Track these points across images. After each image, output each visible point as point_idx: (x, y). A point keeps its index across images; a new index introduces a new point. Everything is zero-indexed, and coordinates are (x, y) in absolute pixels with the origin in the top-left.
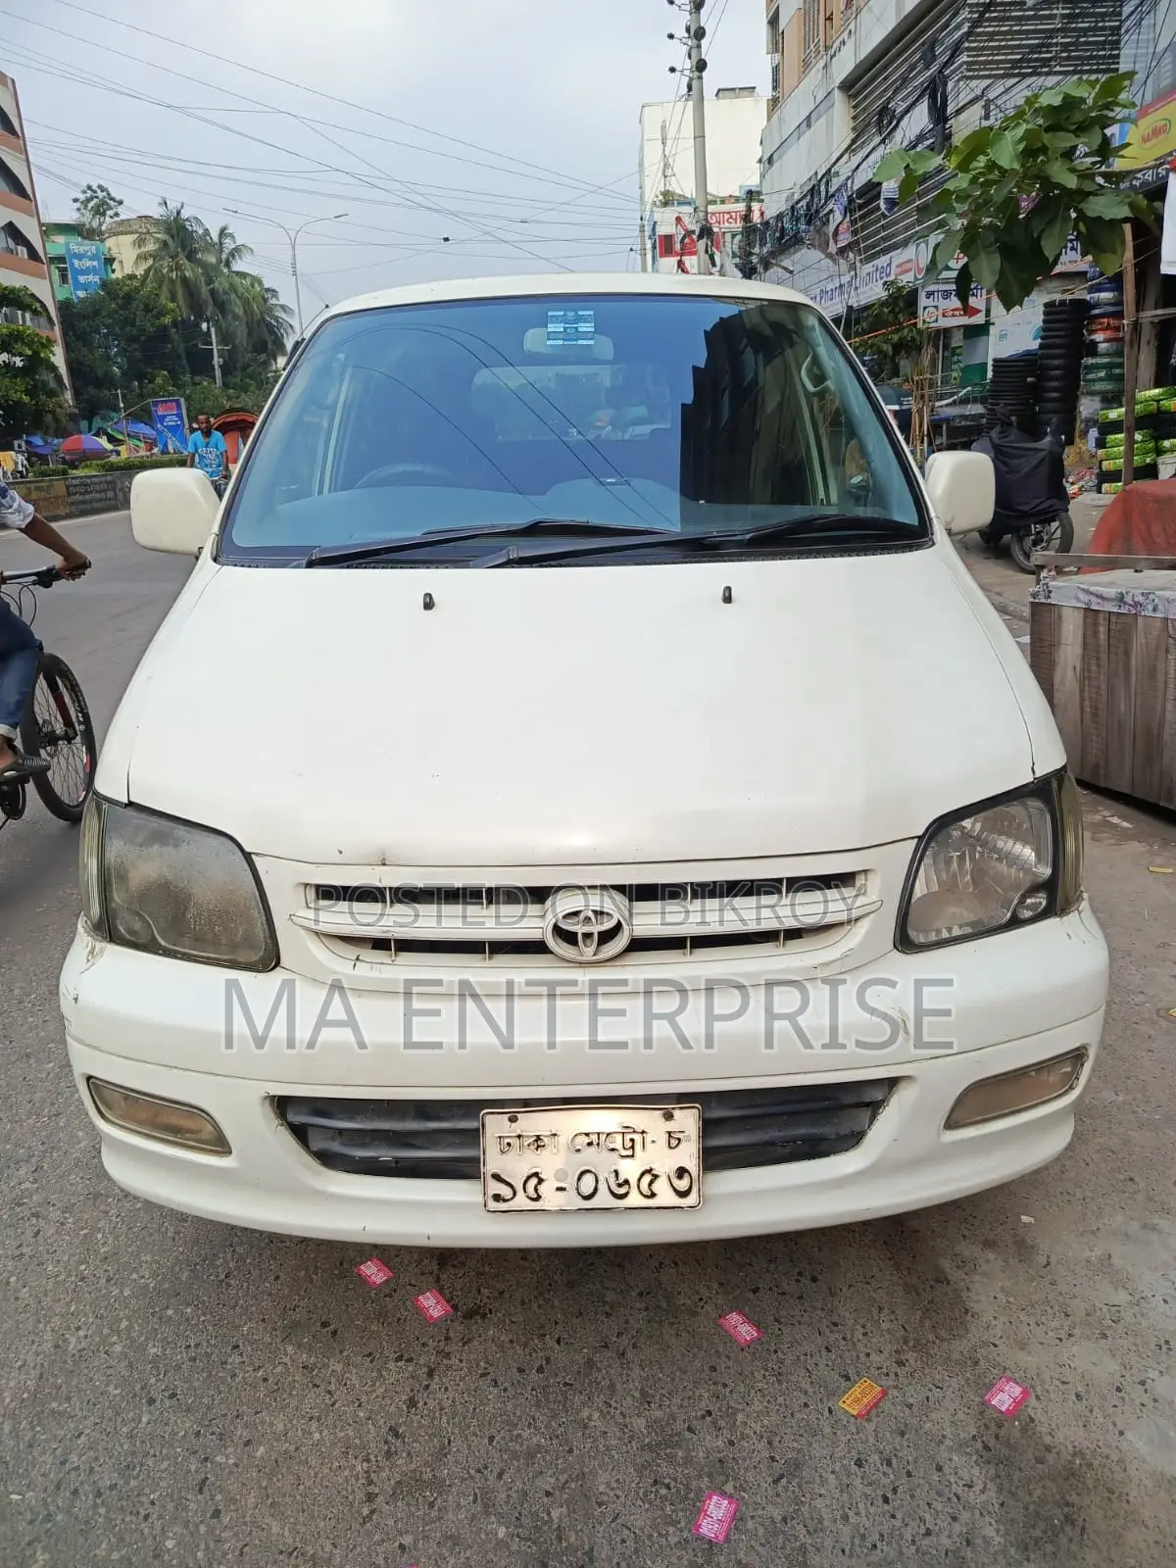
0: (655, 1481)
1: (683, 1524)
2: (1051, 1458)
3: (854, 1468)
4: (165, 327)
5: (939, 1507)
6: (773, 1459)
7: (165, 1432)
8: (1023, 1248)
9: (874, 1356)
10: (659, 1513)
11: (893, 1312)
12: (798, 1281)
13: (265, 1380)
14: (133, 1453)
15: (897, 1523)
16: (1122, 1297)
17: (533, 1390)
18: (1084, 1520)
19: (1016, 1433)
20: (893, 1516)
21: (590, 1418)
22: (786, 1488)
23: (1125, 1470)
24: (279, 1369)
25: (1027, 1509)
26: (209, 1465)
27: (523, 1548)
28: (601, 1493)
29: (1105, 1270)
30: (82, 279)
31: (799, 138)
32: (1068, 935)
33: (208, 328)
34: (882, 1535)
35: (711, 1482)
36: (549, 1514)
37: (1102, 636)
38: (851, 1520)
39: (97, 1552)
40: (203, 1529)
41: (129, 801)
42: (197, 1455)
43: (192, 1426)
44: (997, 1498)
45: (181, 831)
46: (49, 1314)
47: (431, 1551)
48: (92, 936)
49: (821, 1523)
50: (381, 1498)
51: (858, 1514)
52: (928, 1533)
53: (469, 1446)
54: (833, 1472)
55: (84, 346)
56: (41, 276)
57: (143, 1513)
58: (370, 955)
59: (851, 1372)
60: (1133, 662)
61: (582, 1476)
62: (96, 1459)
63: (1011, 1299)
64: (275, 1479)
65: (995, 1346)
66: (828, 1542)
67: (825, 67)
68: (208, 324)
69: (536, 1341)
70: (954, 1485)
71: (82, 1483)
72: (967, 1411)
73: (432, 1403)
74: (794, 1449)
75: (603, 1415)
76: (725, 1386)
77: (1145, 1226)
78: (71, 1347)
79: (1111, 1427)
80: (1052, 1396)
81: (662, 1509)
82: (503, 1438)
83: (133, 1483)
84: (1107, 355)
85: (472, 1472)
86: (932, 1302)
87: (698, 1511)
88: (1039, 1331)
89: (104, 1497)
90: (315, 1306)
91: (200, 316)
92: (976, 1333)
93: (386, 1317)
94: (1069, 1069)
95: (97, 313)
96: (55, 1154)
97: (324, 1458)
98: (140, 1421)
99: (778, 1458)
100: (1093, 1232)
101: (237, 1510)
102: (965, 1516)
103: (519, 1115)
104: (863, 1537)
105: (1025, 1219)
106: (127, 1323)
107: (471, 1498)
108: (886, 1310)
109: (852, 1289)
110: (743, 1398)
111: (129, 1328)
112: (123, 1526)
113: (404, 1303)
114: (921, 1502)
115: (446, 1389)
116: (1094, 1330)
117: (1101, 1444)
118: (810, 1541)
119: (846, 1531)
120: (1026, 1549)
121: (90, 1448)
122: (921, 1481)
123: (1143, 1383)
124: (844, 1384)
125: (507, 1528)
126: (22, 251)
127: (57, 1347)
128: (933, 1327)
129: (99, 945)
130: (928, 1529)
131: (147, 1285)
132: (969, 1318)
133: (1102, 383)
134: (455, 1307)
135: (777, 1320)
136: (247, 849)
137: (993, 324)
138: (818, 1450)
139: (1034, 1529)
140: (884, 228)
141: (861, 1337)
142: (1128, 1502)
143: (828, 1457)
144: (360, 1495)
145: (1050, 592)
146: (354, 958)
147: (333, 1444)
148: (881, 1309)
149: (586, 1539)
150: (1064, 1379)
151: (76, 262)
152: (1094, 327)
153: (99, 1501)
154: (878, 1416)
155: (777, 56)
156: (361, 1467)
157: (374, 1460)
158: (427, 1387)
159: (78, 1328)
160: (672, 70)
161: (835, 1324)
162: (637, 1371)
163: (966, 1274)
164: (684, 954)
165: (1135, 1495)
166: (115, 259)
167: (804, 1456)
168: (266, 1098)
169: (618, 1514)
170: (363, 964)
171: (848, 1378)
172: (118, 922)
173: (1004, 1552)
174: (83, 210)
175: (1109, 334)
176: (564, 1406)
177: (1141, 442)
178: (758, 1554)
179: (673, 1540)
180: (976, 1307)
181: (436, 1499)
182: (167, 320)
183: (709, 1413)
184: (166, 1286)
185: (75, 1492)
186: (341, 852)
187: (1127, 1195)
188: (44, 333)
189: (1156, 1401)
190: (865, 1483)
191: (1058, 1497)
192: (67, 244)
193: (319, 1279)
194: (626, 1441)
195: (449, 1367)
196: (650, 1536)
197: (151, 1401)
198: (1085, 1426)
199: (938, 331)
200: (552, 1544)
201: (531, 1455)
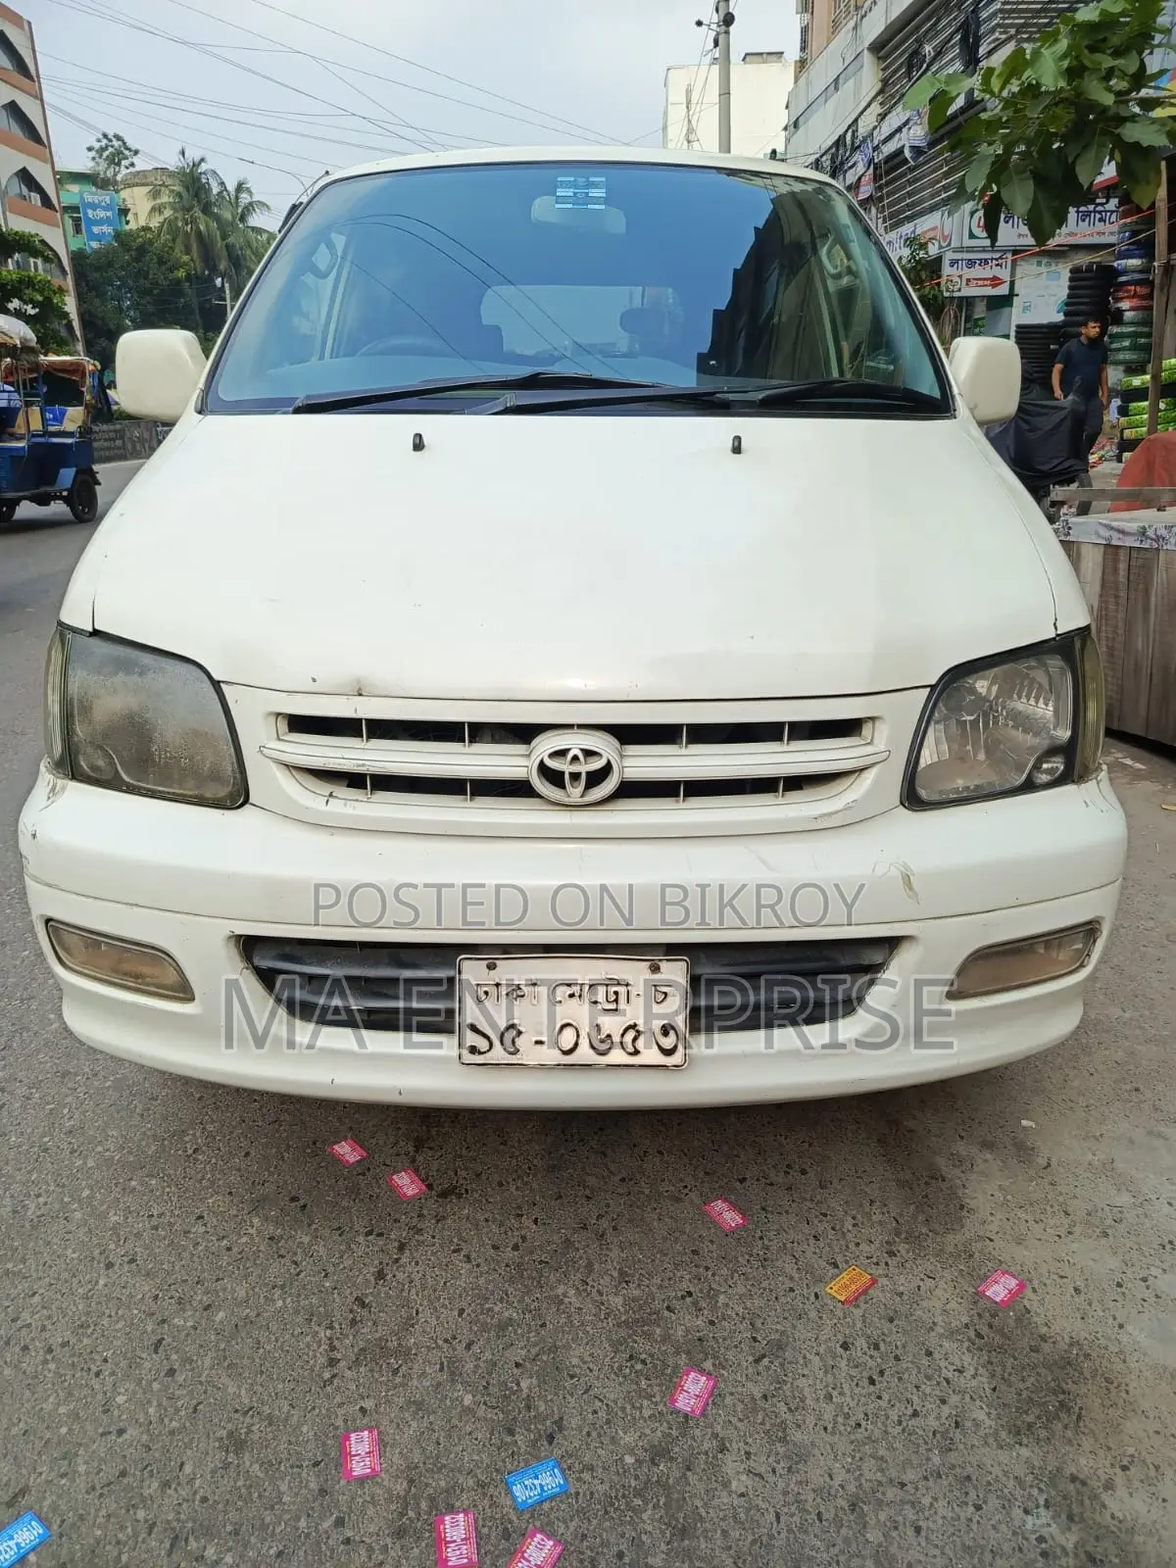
0: (631, 1357)
1: (658, 1399)
2: (1046, 1347)
3: (840, 1350)
4: (178, 282)
5: (928, 1390)
6: (755, 1339)
7: (122, 1294)
8: (1023, 1151)
9: (864, 1247)
10: (634, 1387)
11: (885, 1205)
12: (787, 1173)
13: (229, 1249)
14: (88, 1313)
15: (883, 1404)
16: (1125, 1199)
17: (507, 1266)
18: (1081, 1408)
19: (1012, 1322)
20: (880, 1398)
21: (565, 1295)
22: (768, 1368)
23: (1124, 1361)
24: (244, 1239)
25: (1020, 1395)
26: (166, 1326)
27: (489, 1416)
28: (573, 1366)
29: (1109, 1174)
30: (96, 230)
31: (826, 101)
32: (1085, 802)
33: (223, 284)
34: (866, 1415)
35: (690, 1360)
36: (518, 1384)
37: (1122, 573)
38: (834, 1399)
39: (44, 1406)
40: (156, 1386)
41: (94, 629)
42: (155, 1317)
43: (150, 1290)
44: (989, 1383)
45: (147, 659)
46: (10, 1181)
47: (393, 1415)
48: (53, 775)
49: (803, 1402)
50: (343, 1363)
51: (841, 1394)
52: (915, 1414)
53: (438, 1318)
54: (817, 1354)
55: (97, 297)
56: (53, 224)
57: (94, 1369)
58: (343, 791)
59: (839, 1259)
60: (1153, 599)
61: (554, 1349)
62: (49, 1317)
63: (1009, 1197)
64: (233, 1343)
65: (991, 1240)
66: (811, 1420)
67: (855, 28)
68: (223, 279)
69: (513, 1221)
70: (944, 1370)
71: (33, 1339)
72: (960, 1300)
73: (400, 1276)
74: (777, 1331)
75: (578, 1292)
76: (707, 1269)
77: (1150, 1133)
78: (29, 1213)
79: (1111, 1321)
80: (1050, 1289)
81: (637, 1384)
82: (474, 1311)
83: (86, 1341)
84: (1132, 323)
85: (440, 1342)
86: (927, 1196)
87: (674, 1386)
88: (1037, 1229)
89: (54, 1353)
90: (285, 1182)
91: (214, 269)
92: (971, 1227)
93: (358, 1194)
94: (1080, 946)
95: (110, 264)
96: (25, 1034)
97: (286, 1324)
98: (97, 1282)
99: (759, 1338)
100: (1095, 1137)
101: (193, 1370)
102: (954, 1399)
103: (497, 962)
104: (847, 1416)
105: (1024, 1123)
106: (88, 1192)
107: (438, 1366)
108: (878, 1203)
109: (843, 1183)
110: (726, 1281)
111: (91, 1197)
112: (72, 1382)
113: (377, 1181)
114: (909, 1385)
115: (417, 1263)
116: (1095, 1229)
117: (1099, 1336)
118: (791, 1418)
119: (829, 1412)
120: (1018, 1433)
121: (44, 1307)
122: (910, 1365)
123: (1145, 1280)
124: (833, 1271)
125: (474, 1396)
126: (36, 198)
127: (15, 1212)
128: (927, 1220)
129: (60, 782)
130: (915, 1410)
131: (113, 1157)
132: (965, 1213)
133: (1126, 352)
134: (430, 1187)
135: (764, 1209)
136: (216, 677)
137: (1017, 295)
138: (803, 1332)
139: (1027, 1414)
140: (910, 195)
141: (850, 1228)
142: (1127, 1392)
143: (813, 1340)
144: (322, 1360)
145: (1070, 528)
146: (327, 794)
147: (297, 1312)
148: (872, 1202)
149: (555, 1409)
150: (1063, 1274)
151: (90, 212)
152: (1121, 294)
153: (49, 1357)
154: (866, 1303)
155: (807, 16)
156: (324, 1334)
157: (337, 1327)
158: (397, 1261)
159: (39, 1196)
160: (699, 23)
161: (825, 1215)
162: (615, 1253)
163: (963, 1172)
164: (677, 802)
165: (1135, 1385)
166: (129, 210)
167: (788, 1337)
168: (230, 937)
169: (591, 1386)
170: (336, 800)
171: (837, 1267)
172: (81, 758)
173: (996, 1434)
174: (97, 159)
175: (1135, 302)
176: (539, 1282)
177: (1165, 410)
178: (736, 1428)
179: (647, 1413)
180: (972, 1204)
181: (401, 1365)
182: (181, 274)
183: (690, 1294)
184: (132, 1159)
185: (25, 1348)
186: (314, 680)
187: (1132, 1104)
188: (57, 282)
189: (1157, 1297)
190: (851, 1364)
191: (1053, 1384)
192: (81, 194)
193: (291, 1157)
194: (602, 1317)
195: (420, 1243)
196: (623, 1409)
197: (109, 1266)
198: (1083, 1318)
199: (961, 298)
200: (520, 1412)
201: (502, 1327)
